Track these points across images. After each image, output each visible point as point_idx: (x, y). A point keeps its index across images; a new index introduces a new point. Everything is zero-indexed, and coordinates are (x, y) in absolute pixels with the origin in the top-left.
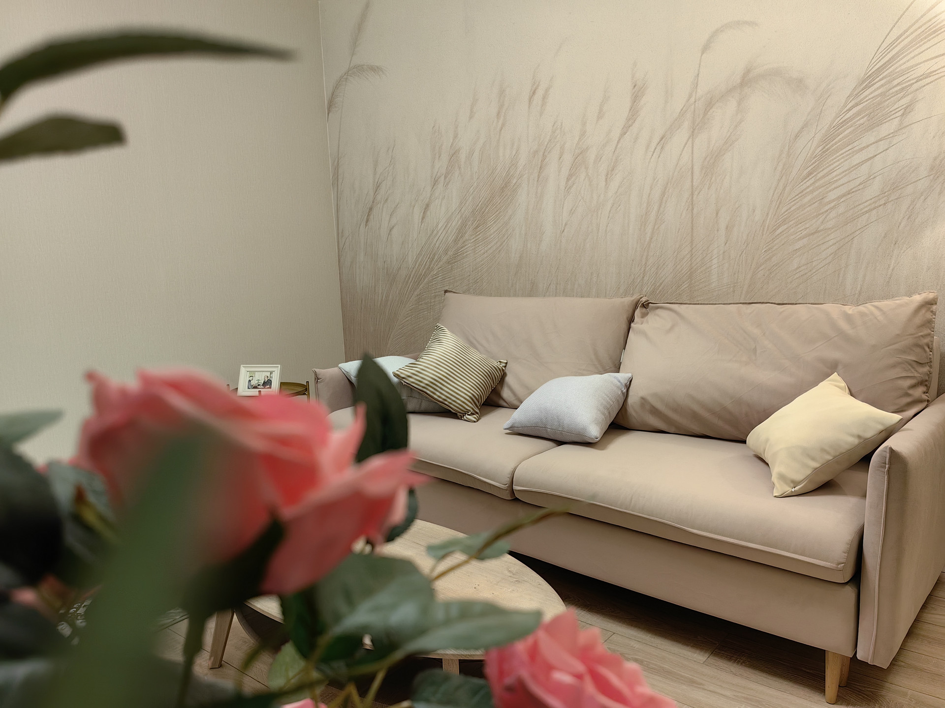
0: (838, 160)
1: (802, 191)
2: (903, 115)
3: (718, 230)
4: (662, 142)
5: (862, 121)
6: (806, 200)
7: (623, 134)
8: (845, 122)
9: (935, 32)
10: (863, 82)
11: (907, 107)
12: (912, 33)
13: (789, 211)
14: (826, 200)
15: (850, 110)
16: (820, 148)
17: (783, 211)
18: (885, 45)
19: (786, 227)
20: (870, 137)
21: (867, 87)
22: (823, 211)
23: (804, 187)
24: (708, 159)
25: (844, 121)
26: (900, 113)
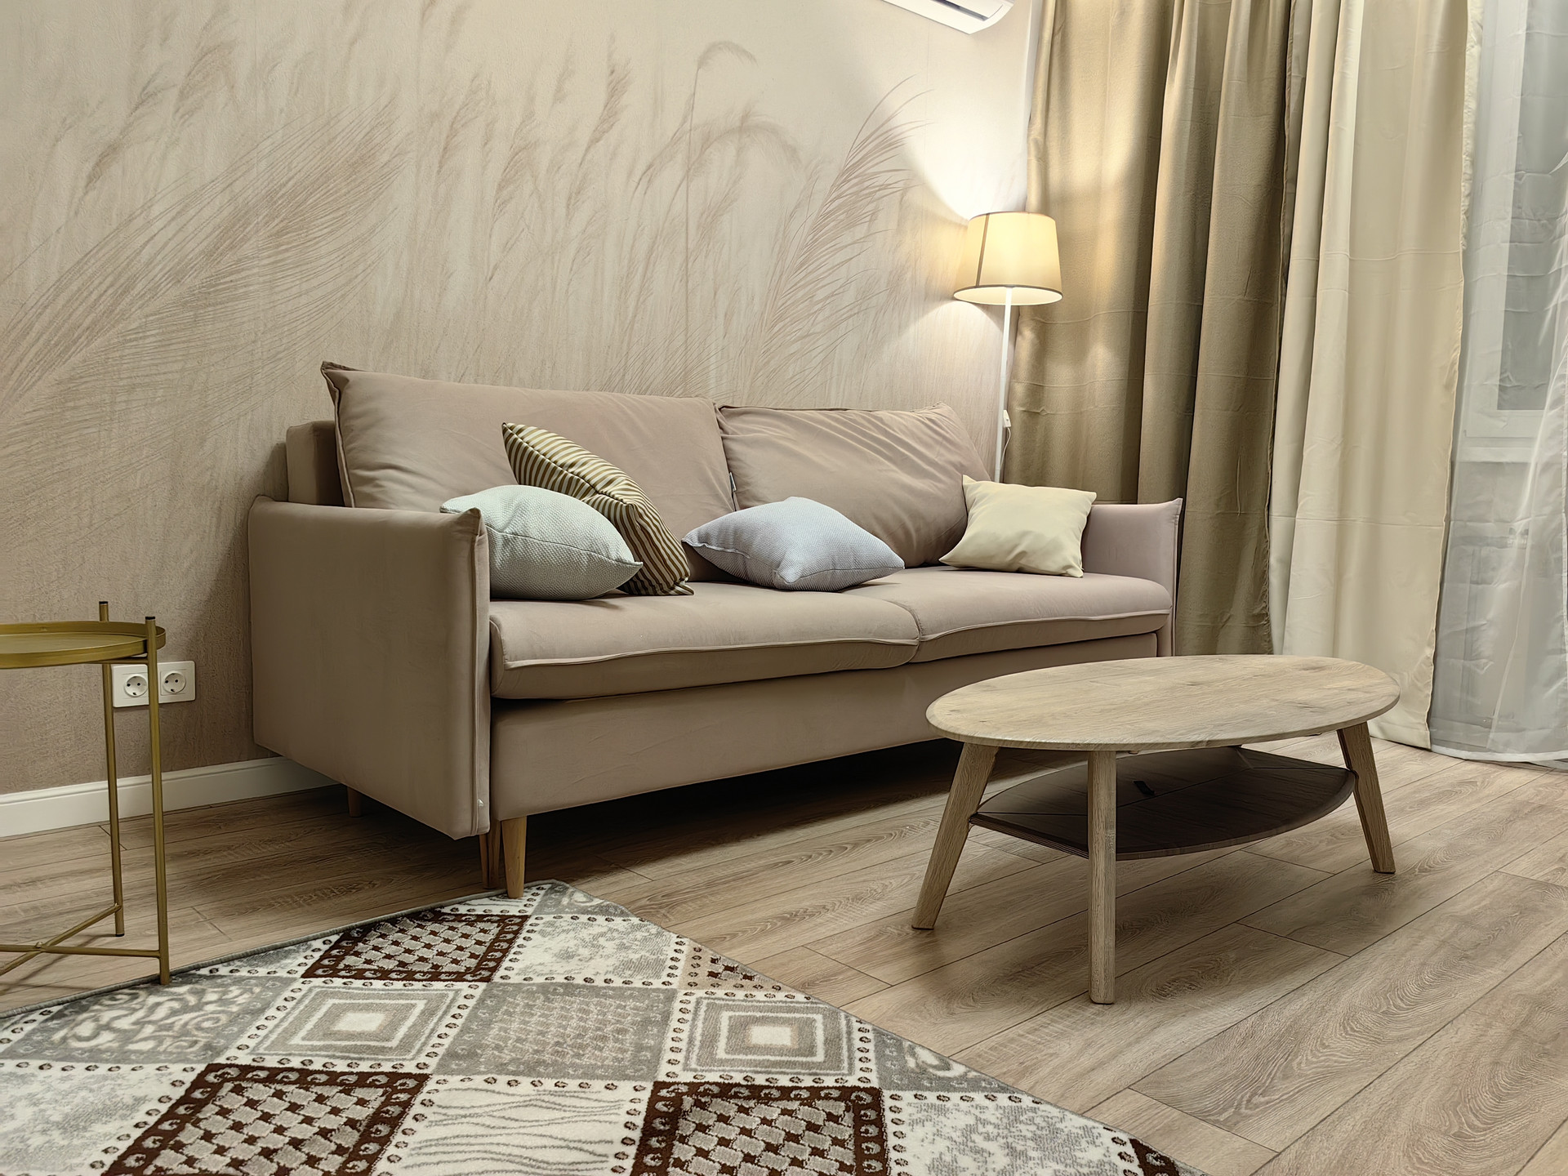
0: (824, 255)
1: (796, 285)
2: (870, 221)
3: (716, 318)
4: (649, 172)
5: (842, 217)
6: (801, 294)
7: (595, 141)
8: (830, 214)
9: (890, 145)
10: (843, 174)
11: (873, 213)
12: (876, 139)
13: (785, 305)
14: (816, 299)
15: (833, 201)
16: (811, 236)
17: (780, 304)
18: (858, 142)
19: (781, 324)
20: (847, 238)
21: (846, 181)
22: (812, 311)
23: (798, 279)
24: (705, 216)
25: (829, 212)
26: (868, 219)
